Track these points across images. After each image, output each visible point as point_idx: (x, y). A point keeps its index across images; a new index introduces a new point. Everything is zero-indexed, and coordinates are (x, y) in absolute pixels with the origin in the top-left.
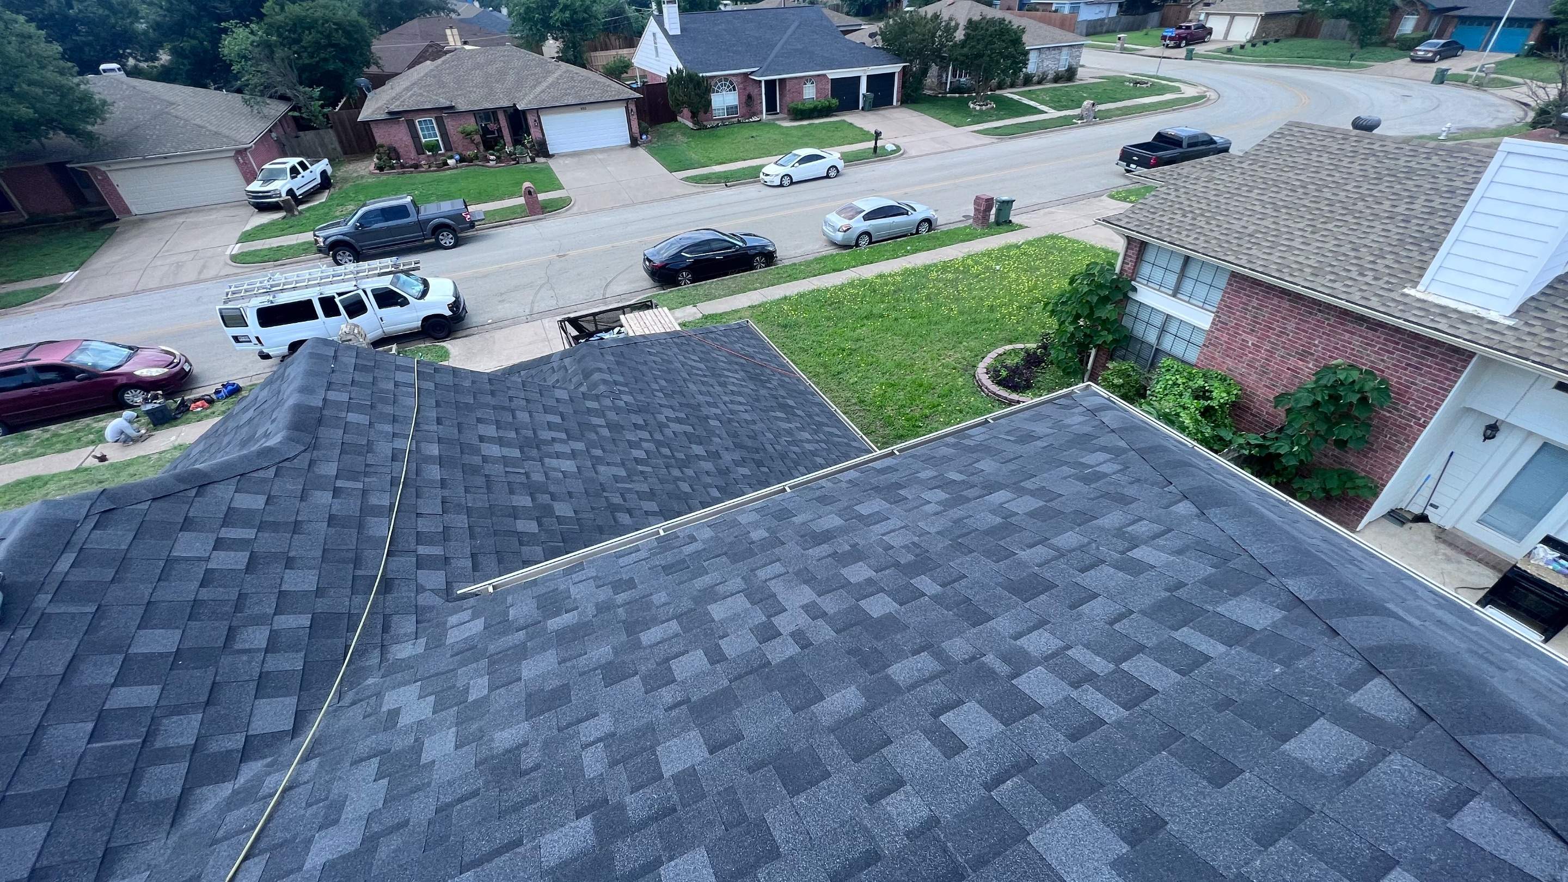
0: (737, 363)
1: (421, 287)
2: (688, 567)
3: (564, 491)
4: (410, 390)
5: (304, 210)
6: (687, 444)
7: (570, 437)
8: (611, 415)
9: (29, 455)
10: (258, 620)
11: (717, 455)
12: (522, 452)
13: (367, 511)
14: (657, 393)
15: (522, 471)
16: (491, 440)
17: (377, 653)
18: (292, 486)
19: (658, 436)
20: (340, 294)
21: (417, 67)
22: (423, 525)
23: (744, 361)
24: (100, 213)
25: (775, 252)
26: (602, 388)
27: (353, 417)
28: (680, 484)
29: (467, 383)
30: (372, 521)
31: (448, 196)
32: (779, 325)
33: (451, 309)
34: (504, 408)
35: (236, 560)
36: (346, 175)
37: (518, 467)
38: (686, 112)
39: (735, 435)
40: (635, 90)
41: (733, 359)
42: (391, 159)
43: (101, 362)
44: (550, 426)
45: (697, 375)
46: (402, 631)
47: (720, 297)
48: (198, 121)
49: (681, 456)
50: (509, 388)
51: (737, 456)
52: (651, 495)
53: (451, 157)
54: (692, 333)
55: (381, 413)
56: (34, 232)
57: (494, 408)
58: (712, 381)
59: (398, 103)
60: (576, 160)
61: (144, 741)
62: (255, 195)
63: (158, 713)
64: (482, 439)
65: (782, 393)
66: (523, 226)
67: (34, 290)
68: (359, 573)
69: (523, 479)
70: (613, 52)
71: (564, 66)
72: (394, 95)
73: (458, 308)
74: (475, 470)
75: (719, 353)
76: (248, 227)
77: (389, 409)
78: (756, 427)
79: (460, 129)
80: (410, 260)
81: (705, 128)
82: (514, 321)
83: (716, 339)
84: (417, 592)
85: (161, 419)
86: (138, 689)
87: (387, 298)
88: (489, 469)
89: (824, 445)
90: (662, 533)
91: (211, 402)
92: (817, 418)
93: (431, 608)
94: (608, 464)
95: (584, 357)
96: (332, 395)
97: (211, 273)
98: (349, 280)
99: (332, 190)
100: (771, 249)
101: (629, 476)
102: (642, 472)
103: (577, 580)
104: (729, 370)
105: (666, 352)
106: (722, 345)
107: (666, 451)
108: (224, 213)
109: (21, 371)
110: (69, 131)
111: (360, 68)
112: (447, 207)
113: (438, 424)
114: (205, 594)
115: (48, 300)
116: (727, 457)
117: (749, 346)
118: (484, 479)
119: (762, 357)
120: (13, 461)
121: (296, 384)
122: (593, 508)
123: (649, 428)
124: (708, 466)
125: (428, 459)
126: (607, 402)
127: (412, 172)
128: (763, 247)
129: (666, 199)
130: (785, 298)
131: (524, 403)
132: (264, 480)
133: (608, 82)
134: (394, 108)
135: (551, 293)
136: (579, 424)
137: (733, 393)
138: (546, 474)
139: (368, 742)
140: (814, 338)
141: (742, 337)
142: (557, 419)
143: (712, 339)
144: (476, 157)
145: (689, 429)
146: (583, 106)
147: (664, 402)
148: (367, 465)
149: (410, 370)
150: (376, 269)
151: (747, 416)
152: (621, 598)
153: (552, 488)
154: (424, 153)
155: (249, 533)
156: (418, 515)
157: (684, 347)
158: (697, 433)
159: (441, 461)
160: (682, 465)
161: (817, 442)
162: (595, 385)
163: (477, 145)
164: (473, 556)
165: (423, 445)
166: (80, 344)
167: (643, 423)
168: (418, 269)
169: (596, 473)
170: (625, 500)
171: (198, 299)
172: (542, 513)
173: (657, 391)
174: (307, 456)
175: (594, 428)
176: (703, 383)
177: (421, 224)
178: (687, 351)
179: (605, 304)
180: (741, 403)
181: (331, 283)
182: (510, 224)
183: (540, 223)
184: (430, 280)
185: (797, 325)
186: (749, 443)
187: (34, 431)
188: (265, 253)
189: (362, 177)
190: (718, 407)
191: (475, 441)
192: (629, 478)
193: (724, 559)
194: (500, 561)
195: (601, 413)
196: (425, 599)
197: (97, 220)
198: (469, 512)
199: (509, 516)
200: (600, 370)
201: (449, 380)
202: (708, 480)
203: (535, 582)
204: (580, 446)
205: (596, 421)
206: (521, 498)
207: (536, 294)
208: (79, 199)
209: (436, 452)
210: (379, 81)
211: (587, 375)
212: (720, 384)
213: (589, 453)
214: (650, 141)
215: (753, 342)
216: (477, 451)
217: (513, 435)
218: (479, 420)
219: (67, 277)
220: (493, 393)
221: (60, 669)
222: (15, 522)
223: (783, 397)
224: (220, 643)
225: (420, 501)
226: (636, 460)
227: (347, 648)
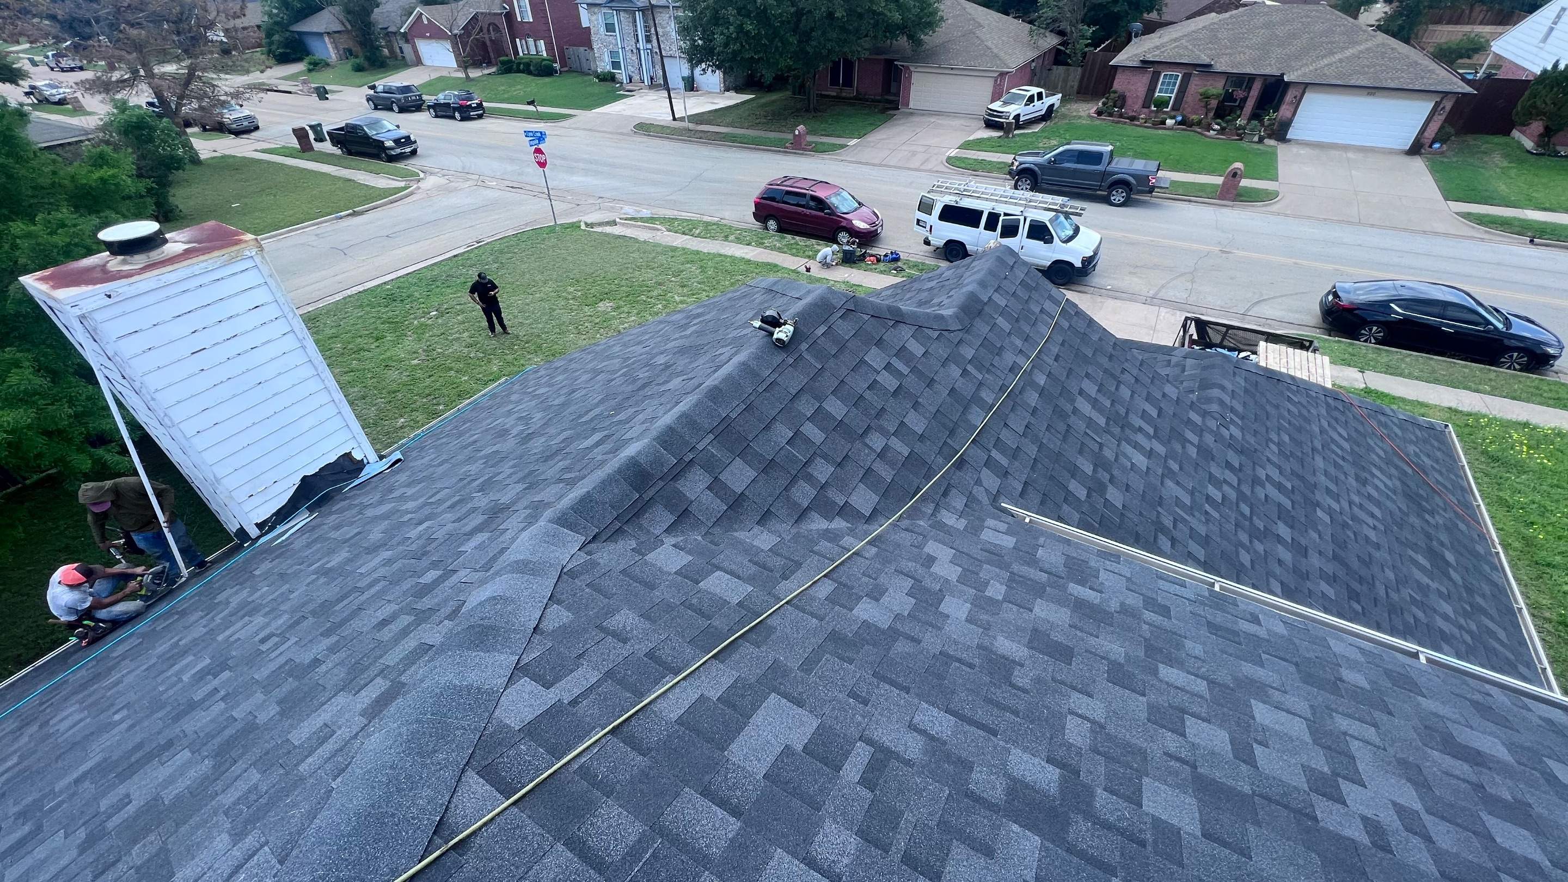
0: (1397, 467)
1: (1071, 233)
2: (1240, 644)
3: (1125, 480)
4: (1050, 321)
5: (1018, 135)
6: (1274, 516)
7: (1156, 436)
8: (1209, 439)
9: (780, 250)
10: (884, 432)
11: (1304, 552)
12: (1107, 424)
13: (976, 399)
14: (1272, 445)
15: (1098, 440)
16: (1088, 398)
17: (932, 506)
18: (941, 351)
19: (1246, 489)
20: (1006, 214)
21: (1198, 18)
22: (1005, 435)
23: (1410, 471)
24: (890, 102)
25: (1555, 357)
26: (1215, 407)
27: (1000, 321)
28: (1242, 552)
29: (1095, 337)
30: (975, 409)
31: (1145, 156)
32: (1484, 452)
33: (1083, 262)
34: (1113, 376)
35: (889, 382)
36: (1067, 112)
37: (1097, 434)
38: (1537, 127)
39: (1343, 545)
40: (1468, 82)
41: (1396, 460)
42: (1115, 106)
43: (840, 207)
44: (1144, 415)
45: (1334, 452)
46: (954, 504)
47: (1410, 376)
48: (989, 44)
49: (1260, 524)
50: (1127, 360)
51: (1330, 568)
52: (1206, 541)
53: (1173, 117)
54: (1356, 403)
55: (1020, 328)
56: (853, 105)
57: (1106, 371)
58: (1351, 471)
59: (1157, 53)
60: (1316, 152)
61: (806, 463)
62: (992, 113)
63: (818, 452)
64: (1081, 392)
65: (1444, 537)
66: (1202, 207)
67: (834, 145)
68: (949, 441)
69: (1096, 447)
70: (1467, 28)
71: (1382, 37)
72: (1158, 44)
73: (1090, 263)
74: (1063, 415)
75: (1380, 444)
76: (971, 138)
77: (1027, 329)
78: (1377, 554)
79: (1201, 91)
80: (1079, 204)
81: (1556, 154)
82: (1132, 297)
83: (1386, 426)
84: (976, 483)
85: (849, 259)
86: (816, 431)
87: (1039, 232)
88: (1073, 420)
89: (1468, 638)
90: (1217, 588)
91: (879, 260)
92: (1479, 600)
93: (979, 502)
94: (1178, 483)
95: (1213, 366)
96: (997, 298)
97: (929, 166)
98: (1021, 205)
99: (1048, 123)
100: (1551, 351)
101: (1192, 508)
102: (1206, 513)
103: (1108, 568)
104: (1380, 469)
105: (1309, 407)
106: (1388, 436)
107: (1246, 510)
108: (962, 122)
109: (804, 195)
110: (911, 37)
111: (1142, 13)
112: (1139, 165)
113: (1055, 360)
114: (868, 395)
115: (838, 154)
116: (1315, 561)
117: (1429, 456)
118: (1065, 427)
119: (1440, 479)
120: (772, 250)
121: (978, 276)
122: (1141, 514)
123: (1240, 475)
124: (1287, 556)
125: (1033, 384)
126: (1212, 424)
127: (1125, 123)
128: (1539, 343)
129: (1413, 231)
130: (1526, 425)
131: (1133, 381)
132: (930, 338)
133: (1433, 66)
134: (1150, 58)
135: (1189, 285)
136: (1172, 429)
137: (1369, 497)
138: (1117, 456)
139: (910, 564)
140: (1538, 498)
141: (1425, 441)
142: (1154, 413)
143: (1380, 422)
144: (1199, 123)
145: (1287, 504)
146: (1373, 90)
147: (1275, 459)
148: (992, 364)
149: (1058, 303)
150: (1046, 203)
151: (1372, 535)
152: (1148, 615)
153: (1115, 472)
154: (1149, 107)
155: (905, 370)
156: (1006, 425)
157: (1336, 414)
158: (1293, 513)
159: (1042, 392)
160: (1255, 534)
161: (1461, 627)
162: (1209, 400)
163: (1208, 111)
164: (1026, 483)
165: (1036, 371)
166: (837, 189)
167: (1237, 466)
168: (1080, 215)
169: (1162, 483)
170: (1175, 527)
171: (911, 183)
172: (1096, 488)
173: (1274, 443)
174: (960, 334)
175: (1185, 441)
176: (1336, 465)
177: (1105, 174)
178: (1336, 420)
179: (1242, 321)
180: (1373, 515)
181: (1006, 202)
182: (1190, 201)
183: (1224, 210)
184: (1082, 228)
185: (1520, 467)
186: (1355, 564)
187: (789, 236)
188: (971, 162)
189: (1080, 117)
190: (1338, 502)
191: (1075, 391)
192: (1190, 510)
193: (1292, 669)
194: (1042, 503)
195: (1200, 431)
196: (979, 492)
197: (889, 106)
198: (1041, 446)
199: (1069, 471)
200: (1223, 388)
201: (1081, 326)
202: (1278, 570)
203: (1068, 542)
204: (1161, 449)
205: (1190, 435)
206: (1086, 462)
207: (1173, 279)
208: (887, 89)
209: (1042, 383)
210: (1150, 28)
211: (1205, 385)
212: (1357, 478)
213: (1165, 461)
214: (1442, 153)
215: (1438, 454)
216: (1072, 401)
217: (1108, 403)
218: (1088, 375)
219: (853, 142)
220: (1111, 357)
221: (794, 392)
222: (809, 292)
223: (1442, 544)
224: (861, 432)
225: (1012, 415)
226: (1208, 498)
227: (918, 490)
